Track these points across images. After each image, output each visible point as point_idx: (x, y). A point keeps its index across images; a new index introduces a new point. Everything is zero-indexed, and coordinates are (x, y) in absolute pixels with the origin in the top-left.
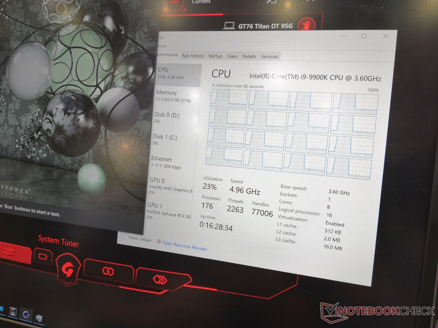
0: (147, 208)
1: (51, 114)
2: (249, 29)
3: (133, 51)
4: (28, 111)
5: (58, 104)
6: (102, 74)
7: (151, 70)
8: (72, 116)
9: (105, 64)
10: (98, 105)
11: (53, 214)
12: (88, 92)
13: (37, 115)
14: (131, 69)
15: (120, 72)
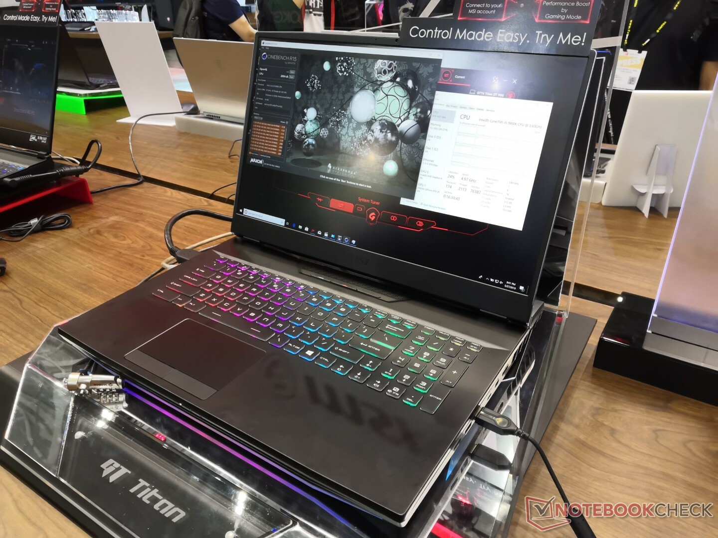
0: (418, 186)
1: (373, 131)
2: (482, 95)
3: (421, 100)
4: (360, 128)
5: (377, 126)
6: (403, 111)
7: (429, 112)
8: (384, 133)
9: (406, 106)
10: (399, 129)
11: (368, 186)
12: (394, 121)
13: (365, 131)
14: (419, 110)
15: (413, 111)
